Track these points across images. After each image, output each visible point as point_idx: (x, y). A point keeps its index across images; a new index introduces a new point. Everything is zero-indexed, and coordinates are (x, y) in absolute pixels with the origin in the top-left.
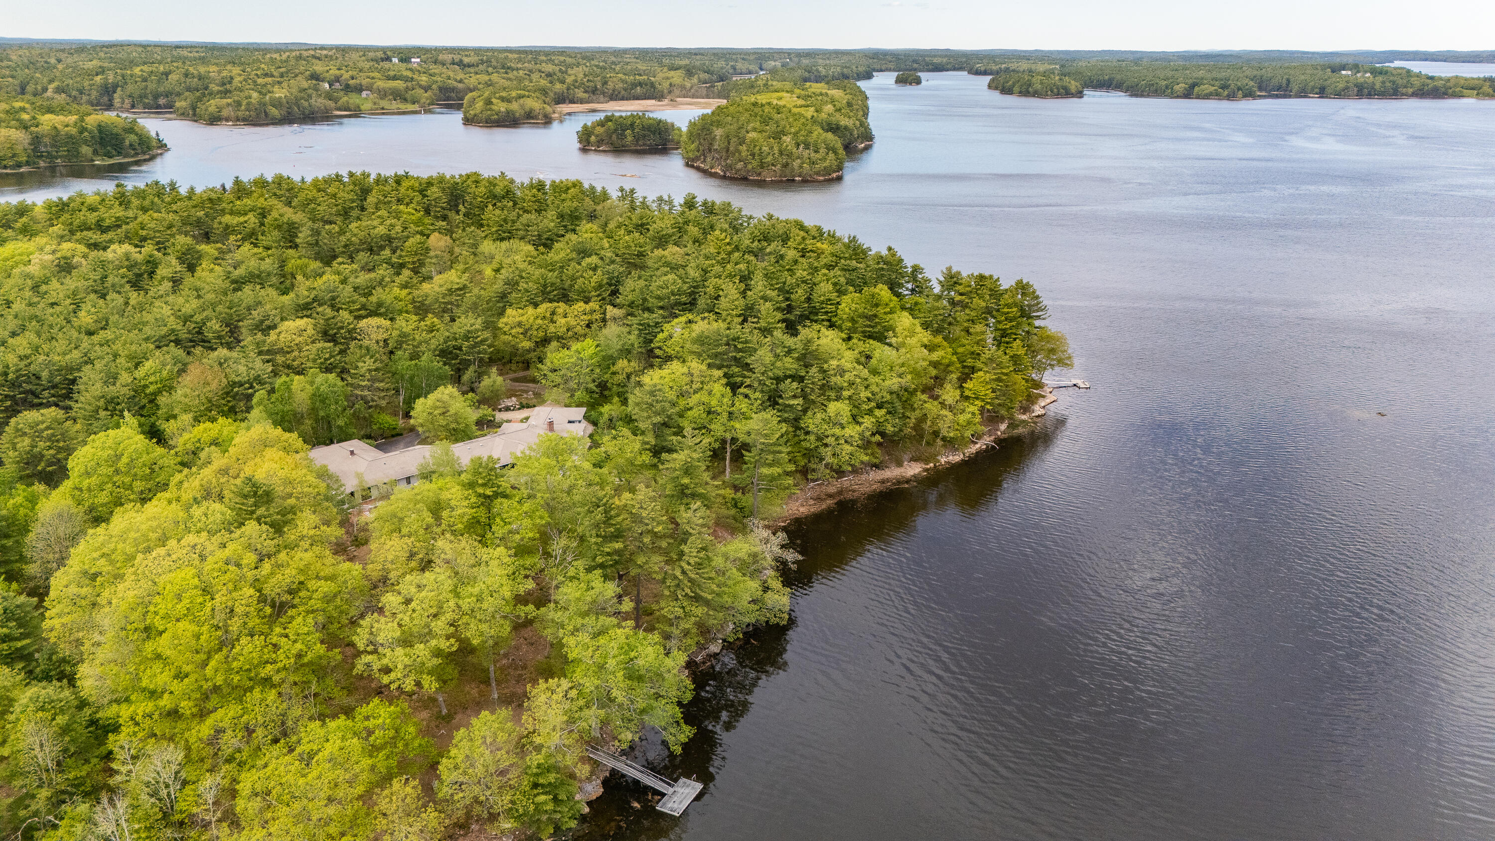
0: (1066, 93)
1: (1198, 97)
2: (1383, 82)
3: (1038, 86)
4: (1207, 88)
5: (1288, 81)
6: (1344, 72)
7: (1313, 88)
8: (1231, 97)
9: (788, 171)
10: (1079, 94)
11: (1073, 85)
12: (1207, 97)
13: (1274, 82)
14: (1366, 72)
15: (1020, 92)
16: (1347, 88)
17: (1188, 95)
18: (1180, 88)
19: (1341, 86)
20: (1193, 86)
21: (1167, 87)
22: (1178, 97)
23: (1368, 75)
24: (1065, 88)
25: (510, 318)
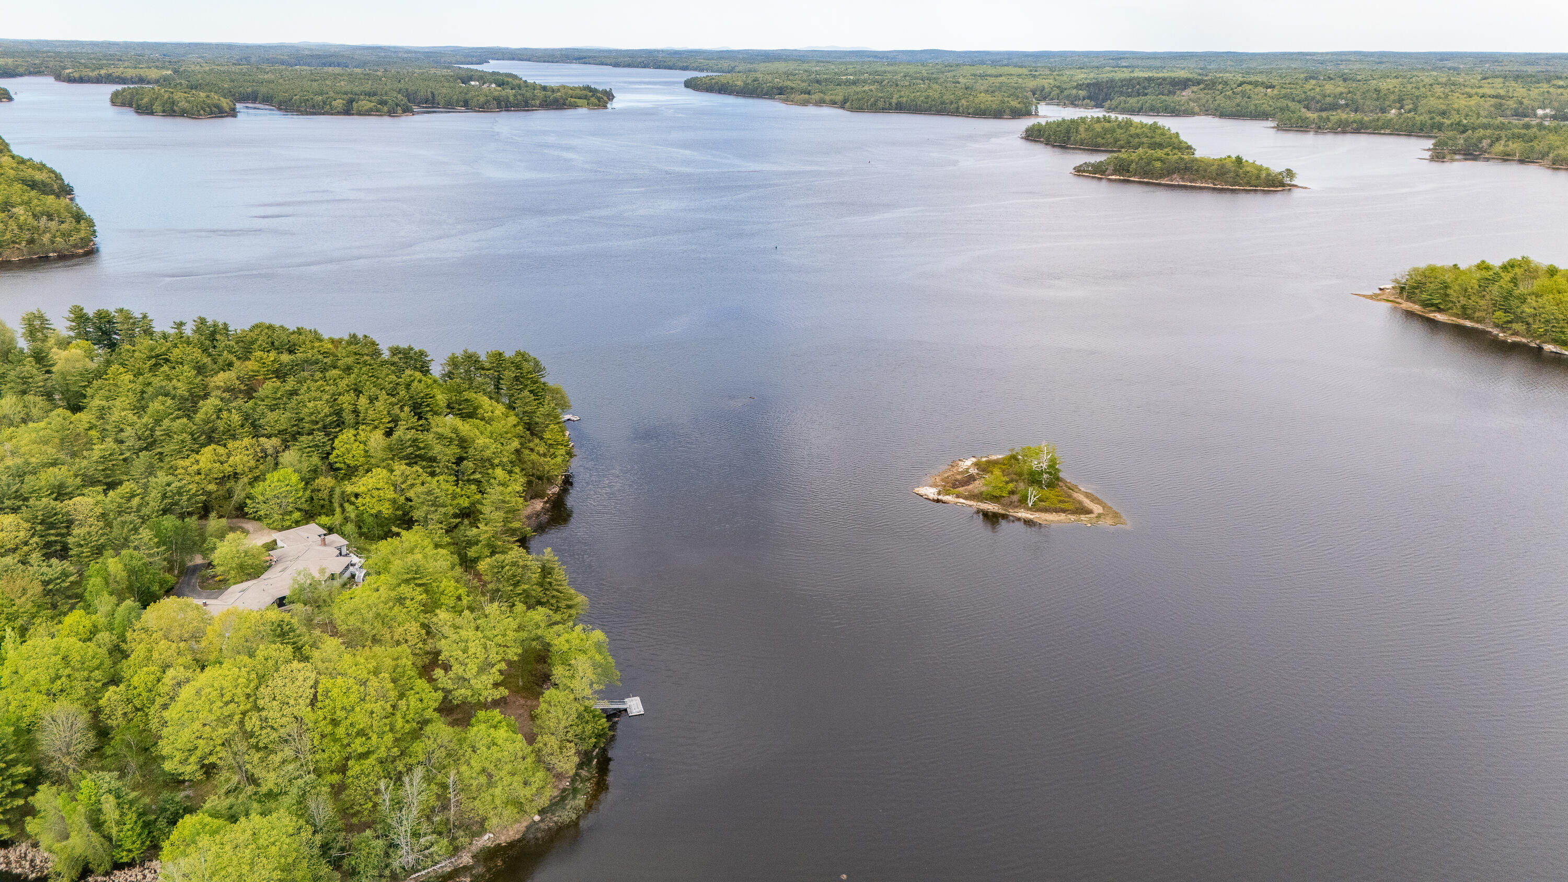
0: (218, 112)
1: (360, 113)
2: (515, 96)
3: (183, 104)
4: (366, 104)
5: (432, 93)
6: (473, 83)
7: (458, 102)
9: (36, 248)
10: (233, 113)
11: (225, 103)
12: (369, 112)
13: (422, 94)
14: (491, 83)
15: (164, 111)
16: (487, 102)
17: (347, 111)
18: (339, 103)
19: (482, 99)
20: (351, 101)
21: (323, 103)
22: (339, 113)
23: (493, 86)
24: (217, 106)
25: (185, 468)
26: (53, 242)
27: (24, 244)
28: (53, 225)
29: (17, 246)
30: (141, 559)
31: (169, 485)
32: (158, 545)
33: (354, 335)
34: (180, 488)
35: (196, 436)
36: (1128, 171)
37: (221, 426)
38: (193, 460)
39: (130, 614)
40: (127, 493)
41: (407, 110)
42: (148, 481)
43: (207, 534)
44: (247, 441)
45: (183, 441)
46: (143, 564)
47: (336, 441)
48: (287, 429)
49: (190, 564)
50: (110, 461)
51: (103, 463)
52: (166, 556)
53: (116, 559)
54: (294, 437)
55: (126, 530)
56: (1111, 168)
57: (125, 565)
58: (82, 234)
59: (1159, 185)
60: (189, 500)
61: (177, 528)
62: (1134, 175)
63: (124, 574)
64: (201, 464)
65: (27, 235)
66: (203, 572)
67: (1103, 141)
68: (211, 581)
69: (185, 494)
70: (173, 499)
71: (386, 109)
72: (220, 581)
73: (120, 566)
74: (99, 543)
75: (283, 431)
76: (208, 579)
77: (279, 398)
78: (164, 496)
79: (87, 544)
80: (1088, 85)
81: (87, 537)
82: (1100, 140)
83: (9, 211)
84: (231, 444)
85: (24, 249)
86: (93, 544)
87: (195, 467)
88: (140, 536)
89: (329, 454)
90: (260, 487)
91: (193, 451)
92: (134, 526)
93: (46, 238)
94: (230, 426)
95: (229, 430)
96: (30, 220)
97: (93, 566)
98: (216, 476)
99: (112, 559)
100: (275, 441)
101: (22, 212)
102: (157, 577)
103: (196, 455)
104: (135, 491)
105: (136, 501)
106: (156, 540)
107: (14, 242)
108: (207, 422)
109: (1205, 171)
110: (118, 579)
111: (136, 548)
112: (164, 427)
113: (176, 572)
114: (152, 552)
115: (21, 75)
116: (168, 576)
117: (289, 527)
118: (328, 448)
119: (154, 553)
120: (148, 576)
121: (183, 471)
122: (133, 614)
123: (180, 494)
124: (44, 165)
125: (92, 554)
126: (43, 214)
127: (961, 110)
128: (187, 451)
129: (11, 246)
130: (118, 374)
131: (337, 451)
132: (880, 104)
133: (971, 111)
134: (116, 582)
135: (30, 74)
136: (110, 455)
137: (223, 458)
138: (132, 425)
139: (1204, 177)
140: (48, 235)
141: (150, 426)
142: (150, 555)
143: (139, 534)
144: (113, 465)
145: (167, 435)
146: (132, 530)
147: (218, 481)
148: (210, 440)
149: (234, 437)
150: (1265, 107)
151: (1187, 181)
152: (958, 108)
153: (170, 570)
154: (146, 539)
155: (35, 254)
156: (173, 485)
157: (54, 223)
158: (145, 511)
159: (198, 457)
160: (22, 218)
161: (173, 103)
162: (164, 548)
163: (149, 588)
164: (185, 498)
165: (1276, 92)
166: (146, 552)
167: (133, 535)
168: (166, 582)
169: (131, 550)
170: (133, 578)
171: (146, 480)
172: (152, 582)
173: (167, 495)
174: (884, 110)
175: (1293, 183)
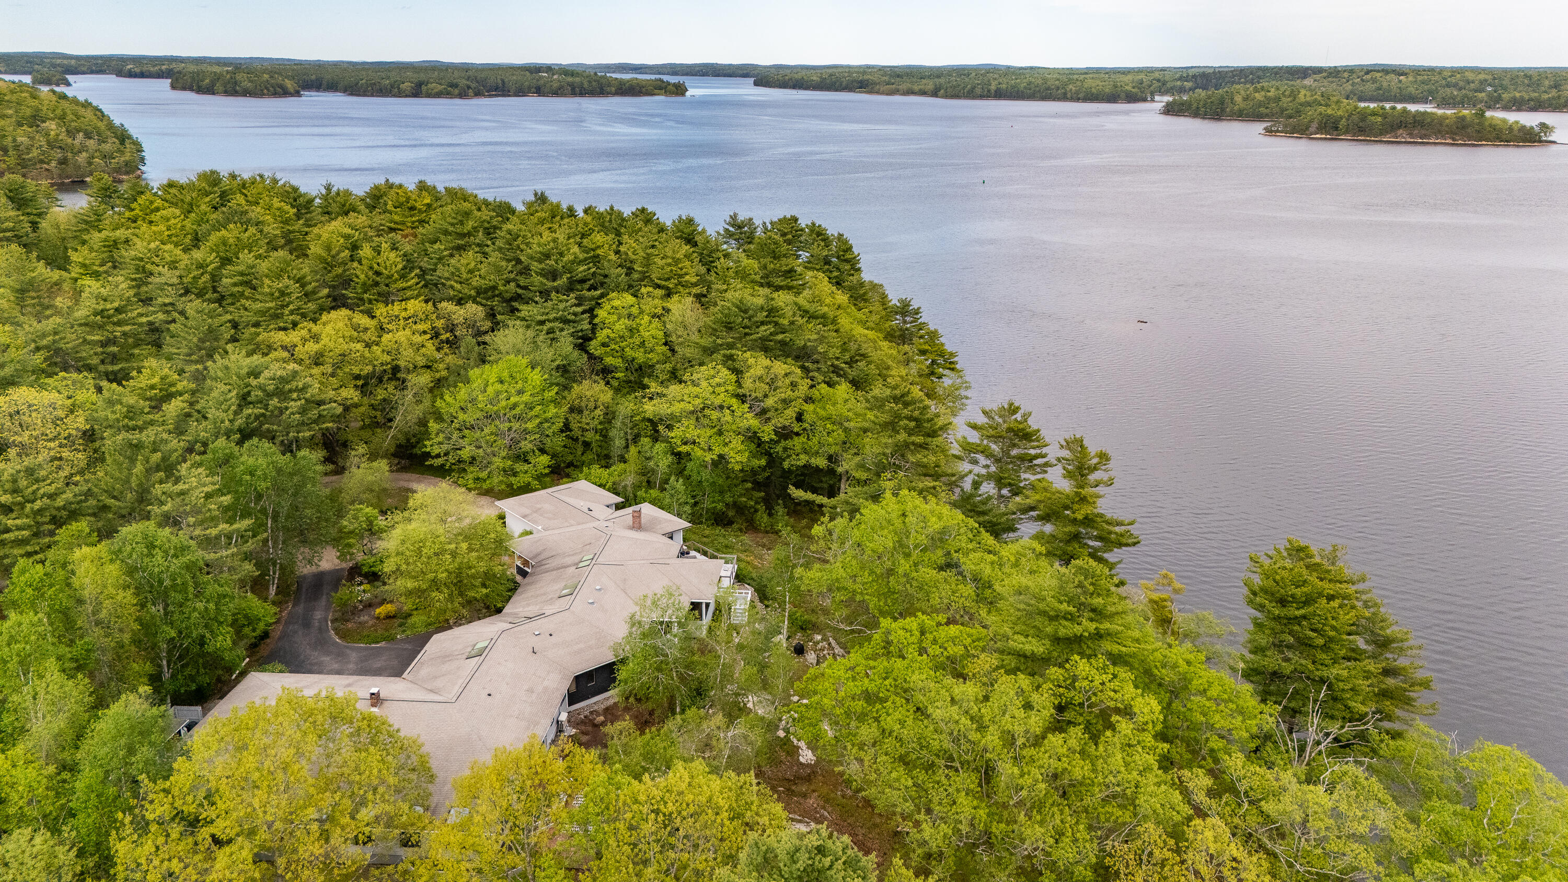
0: (282, 94)
1: (429, 95)
2: (590, 82)
3: (246, 84)
4: (435, 87)
5: (502, 80)
6: (541, 74)
7: (529, 88)
8: (462, 95)
9: (70, 170)
10: (297, 94)
11: (289, 84)
12: (438, 95)
15: (226, 93)
16: (561, 87)
17: (415, 92)
18: (406, 86)
19: (555, 85)
20: (420, 84)
21: (392, 86)
22: (406, 96)
24: (281, 87)
25: (290, 349)
26: (90, 164)
27: (54, 164)
28: (91, 143)
29: (45, 166)
30: (182, 550)
31: (255, 373)
32: (231, 513)
33: (542, 194)
34: (283, 380)
35: (309, 288)
36: (1336, 128)
37: (361, 274)
38: (304, 333)
39: (131, 751)
40: (152, 387)
41: (478, 94)
42: (206, 368)
43: (345, 497)
44: (415, 306)
45: (283, 293)
46: (188, 567)
47: (602, 313)
48: (494, 288)
49: (306, 570)
50: (119, 323)
51: (101, 327)
52: (250, 546)
53: (103, 548)
54: (512, 304)
55: (139, 468)
56: (1314, 126)
57: (131, 571)
58: (127, 157)
59: (1381, 141)
60: (303, 411)
61: (279, 471)
62: (1345, 133)
63: (127, 597)
64: (325, 340)
65: (59, 154)
66: (343, 592)
67: (1268, 111)
68: (364, 618)
69: (295, 395)
70: (266, 407)
71: (456, 91)
72: (389, 617)
73: (113, 570)
74: (60, 502)
75: (486, 291)
76: (355, 611)
77: (469, 234)
78: (244, 400)
79: (22, 506)
80: (1194, 76)
81: (23, 483)
82: (1262, 110)
83: (38, 126)
84: (381, 310)
85: (54, 170)
86: (38, 505)
87: (312, 347)
88: (181, 487)
89: (587, 339)
90: (449, 402)
91: (304, 316)
92: (164, 459)
93: (82, 158)
94: (378, 273)
95: (377, 284)
96: (63, 136)
97: (23, 572)
98: (356, 371)
99: (85, 549)
100: (474, 310)
101: (53, 127)
102: (229, 608)
103: (311, 325)
104: (173, 385)
105: (174, 407)
106: (226, 499)
107: (42, 162)
108: (328, 266)
109: (1441, 125)
110: (103, 614)
111: (171, 521)
112: (241, 268)
113: (273, 590)
114: (213, 532)
115: (84, 73)
116: (254, 604)
117: (526, 489)
118: (586, 326)
119: (218, 537)
120: (200, 605)
121: (285, 354)
122: (145, 752)
123: (281, 394)
124: (90, 104)
125: (36, 535)
126: (78, 131)
127: (1069, 95)
128: (292, 313)
129: (38, 166)
130: (152, 211)
131: (606, 331)
132: (978, 91)
133: (1081, 96)
134: (98, 623)
135: (92, 72)
136: (118, 310)
137: (370, 336)
138: (173, 265)
139: (1440, 132)
140: (84, 154)
141: (209, 269)
142: (208, 543)
143: (177, 481)
144: (124, 334)
145: (247, 284)
146: (158, 468)
147: (360, 383)
148: (338, 302)
149: (385, 298)
150: (1412, 90)
151: (1417, 137)
152: (1065, 94)
153: (258, 585)
154: (197, 496)
155: (68, 177)
156: (267, 374)
157: (92, 141)
158: (198, 430)
159: (315, 328)
160: (52, 133)
161: (236, 83)
162: (246, 523)
163: (202, 642)
164: (294, 405)
165: (1411, 78)
166: (197, 532)
167: (161, 482)
168: (251, 621)
169: (151, 525)
170: (156, 610)
171: (200, 367)
172: (211, 621)
173: (252, 398)
174: (981, 97)
175: (1550, 139)
